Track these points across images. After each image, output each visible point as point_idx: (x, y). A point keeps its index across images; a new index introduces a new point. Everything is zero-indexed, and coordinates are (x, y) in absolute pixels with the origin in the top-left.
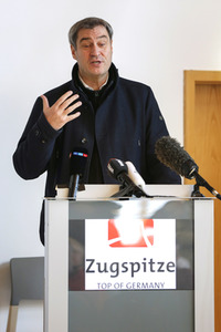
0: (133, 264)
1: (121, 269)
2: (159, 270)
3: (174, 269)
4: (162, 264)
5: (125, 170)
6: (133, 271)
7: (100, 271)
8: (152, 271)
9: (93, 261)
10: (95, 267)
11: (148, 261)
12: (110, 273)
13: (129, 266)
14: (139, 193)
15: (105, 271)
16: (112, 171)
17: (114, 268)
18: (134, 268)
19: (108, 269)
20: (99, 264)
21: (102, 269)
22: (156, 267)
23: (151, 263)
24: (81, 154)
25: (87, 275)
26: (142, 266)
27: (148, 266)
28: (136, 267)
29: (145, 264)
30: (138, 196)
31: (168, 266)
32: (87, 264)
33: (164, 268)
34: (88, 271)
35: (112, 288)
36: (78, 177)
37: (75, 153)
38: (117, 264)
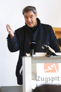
0: (52, 78)
1: (48, 80)
5: (48, 48)
7: (42, 80)
8: (58, 80)
9: (39, 77)
10: (40, 79)
11: (57, 77)
12: (45, 81)
14: (54, 55)
15: (43, 80)
16: (44, 48)
17: (46, 79)
20: (41, 78)
21: (42, 79)
23: (58, 78)
24: (34, 43)
27: (57, 79)
28: (53, 79)
29: (56, 78)
32: (38, 78)
34: (38, 80)
36: (33, 50)
37: (32, 42)
38: (47, 78)
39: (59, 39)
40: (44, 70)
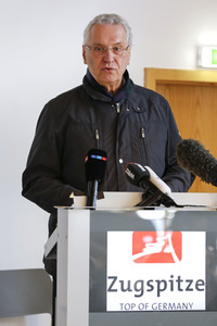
0: (159, 282)
1: (146, 287)
2: (188, 289)
3: (204, 287)
4: (191, 281)
5: (147, 176)
6: (159, 290)
7: (123, 290)
8: (180, 290)
9: (115, 278)
10: (117, 286)
11: (175, 279)
12: (134, 292)
13: (155, 284)
14: (168, 202)
15: (129, 289)
16: (132, 176)
17: (139, 286)
18: (160, 286)
19: (132, 287)
20: (122, 282)
21: (125, 287)
22: (184, 285)
23: (179, 281)
24: (99, 157)
25: (109, 294)
26: (169, 284)
27: (176, 285)
28: (162, 286)
29: (172, 282)
30: (168, 206)
31: (197, 285)
32: (109, 282)
33: (193, 286)
34: (110, 290)
35: (136, 309)
36: (97, 183)
37: (93, 156)
38: (142, 282)
39: (186, 142)
40: (134, 254)
